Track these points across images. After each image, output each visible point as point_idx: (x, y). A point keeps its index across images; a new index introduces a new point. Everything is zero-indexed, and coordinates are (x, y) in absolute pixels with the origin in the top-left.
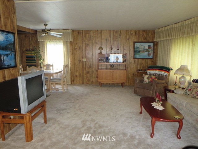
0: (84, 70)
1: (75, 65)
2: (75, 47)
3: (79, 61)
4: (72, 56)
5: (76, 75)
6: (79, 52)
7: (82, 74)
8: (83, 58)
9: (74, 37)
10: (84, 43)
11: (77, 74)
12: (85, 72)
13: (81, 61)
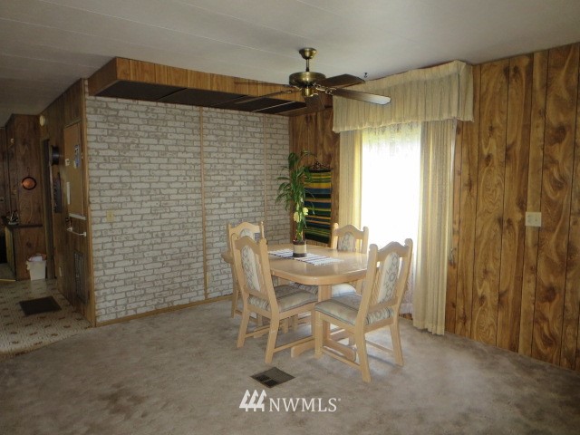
0: (528, 276)
1: (477, 242)
2: (485, 152)
3: (500, 221)
4: (465, 193)
5: (480, 292)
6: (503, 176)
7: (511, 295)
8: (522, 206)
9: (479, 100)
10: (537, 122)
11: (486, 289)
12: (529, 288)
13: (509, 222)
